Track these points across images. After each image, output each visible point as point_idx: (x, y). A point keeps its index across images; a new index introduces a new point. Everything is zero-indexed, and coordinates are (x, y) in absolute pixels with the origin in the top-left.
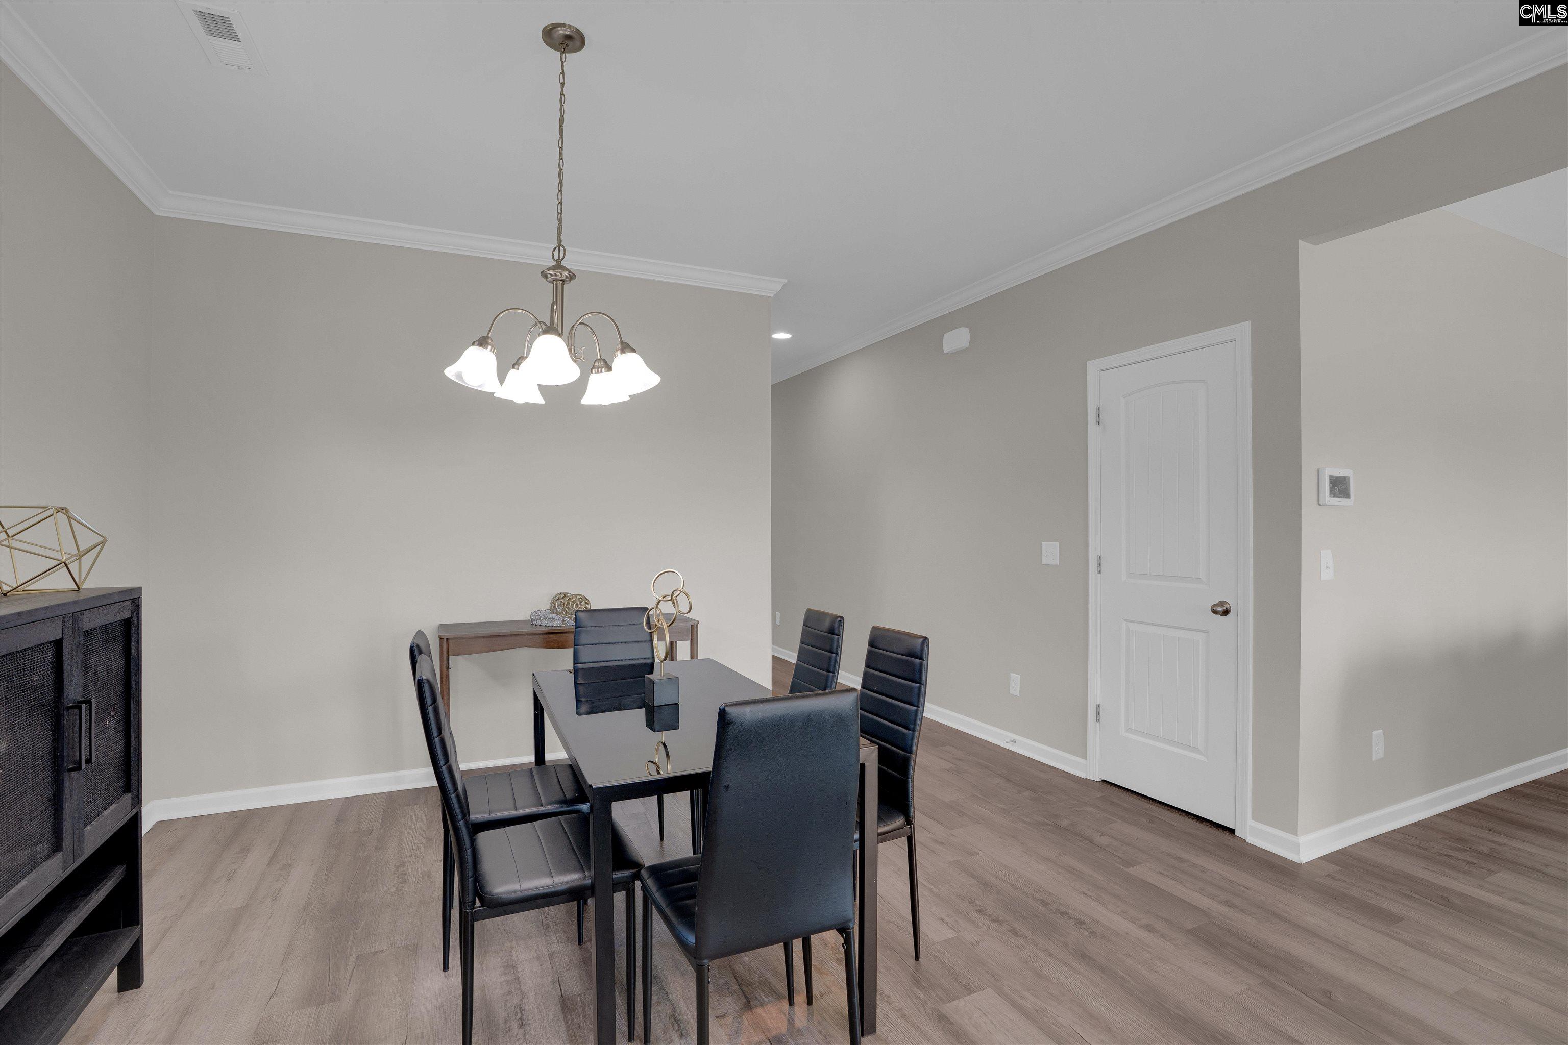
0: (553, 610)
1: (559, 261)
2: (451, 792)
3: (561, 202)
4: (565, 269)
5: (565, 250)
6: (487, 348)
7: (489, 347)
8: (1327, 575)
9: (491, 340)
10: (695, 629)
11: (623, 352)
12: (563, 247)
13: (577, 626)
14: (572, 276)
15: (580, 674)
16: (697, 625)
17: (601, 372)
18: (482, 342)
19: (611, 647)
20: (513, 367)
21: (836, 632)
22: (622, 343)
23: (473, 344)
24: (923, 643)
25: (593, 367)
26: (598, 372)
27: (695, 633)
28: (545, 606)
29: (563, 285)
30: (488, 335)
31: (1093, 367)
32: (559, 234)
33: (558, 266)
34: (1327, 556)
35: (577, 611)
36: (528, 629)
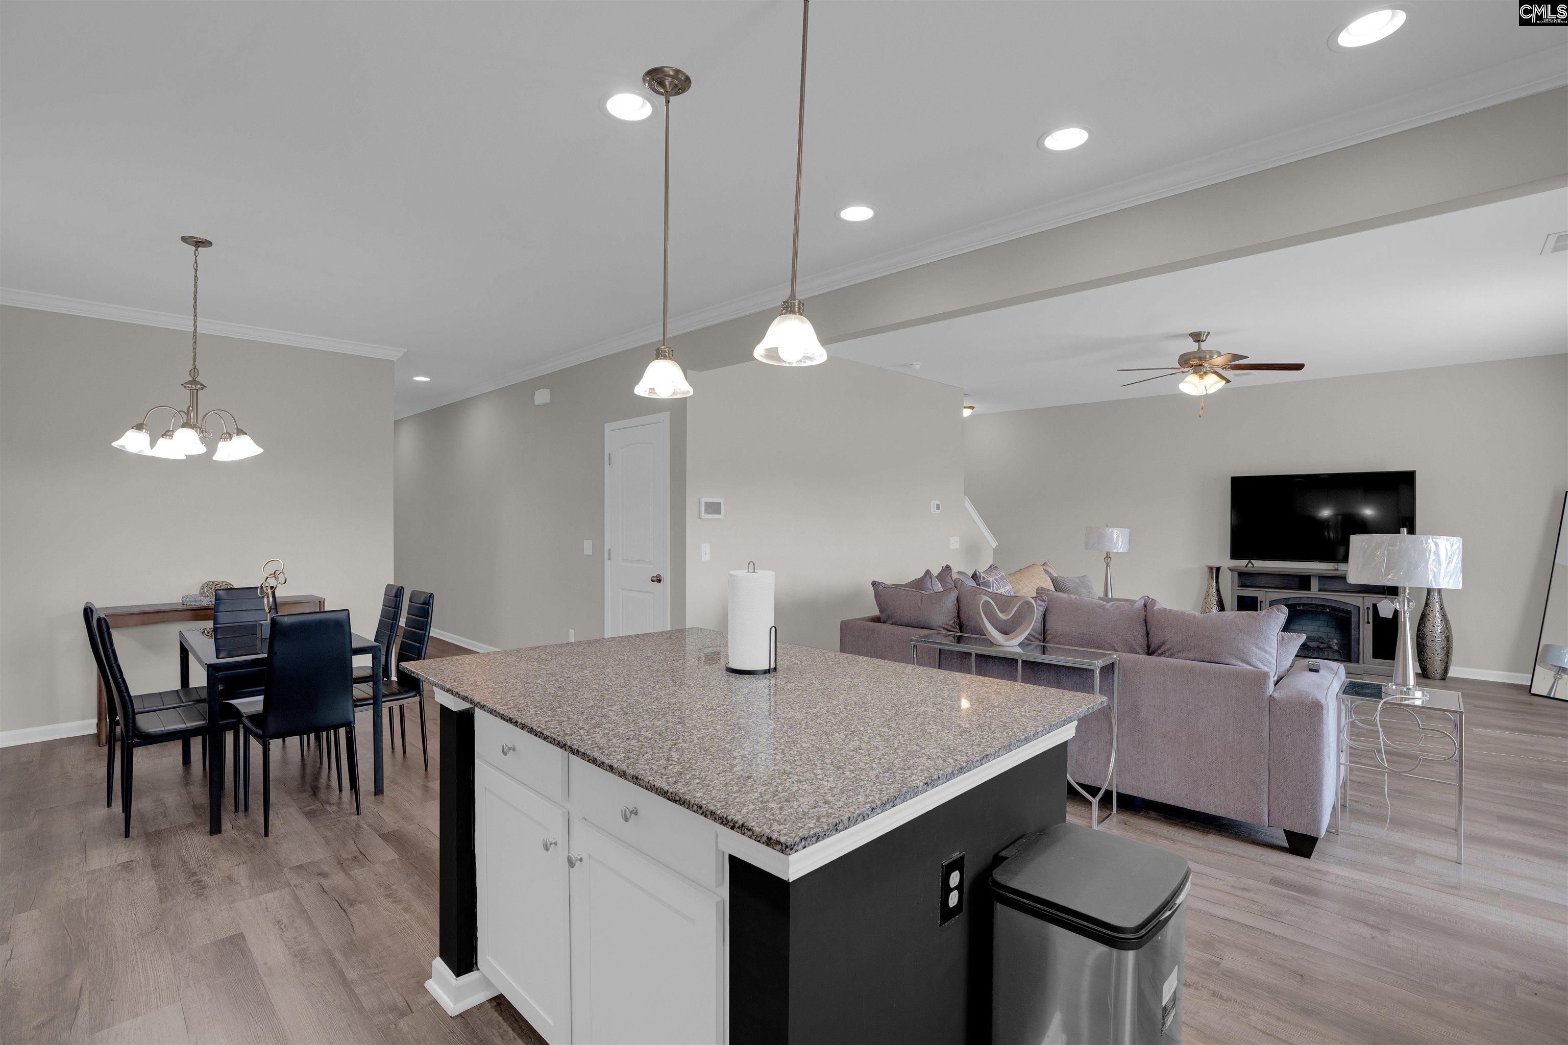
0: (202, 594)
1: (194, 378)
2: (119, 678)
3: (195, 342)
4: (199, 383)
5: (198, 372)
6: (142, 431)
7: (144, 430)
8: (706, 557)
9: (146, 425)
10: (322, 604)
11: (238, 435)
12: (197, 369)
13: (217, 599)
14: (203, 387)
15: (219, 631)
16: (324, 601)
17: (227, 440)
18: (139, 427)
19: (244, 612)
20: (162, 437)
21: (399, 596)
22: (237, 429)
23: (133, 428)
24: (430, 596)
25: (221, 438)
26: (224, 441)
27: (323, 607)
28: (196, 591)
29: (197, 392)
30: (144, 422)
31: (608, 427)
32: (194, 361)
33: (194, 382)
34: (706, 548)
35: (216, 590)
36: (180, 607)
